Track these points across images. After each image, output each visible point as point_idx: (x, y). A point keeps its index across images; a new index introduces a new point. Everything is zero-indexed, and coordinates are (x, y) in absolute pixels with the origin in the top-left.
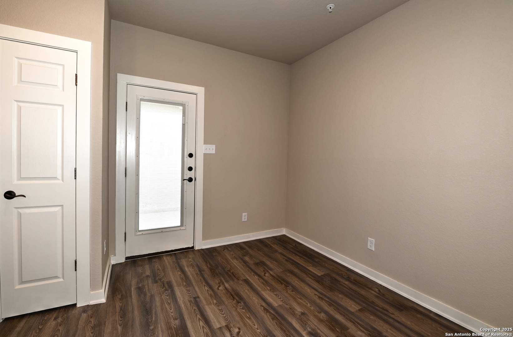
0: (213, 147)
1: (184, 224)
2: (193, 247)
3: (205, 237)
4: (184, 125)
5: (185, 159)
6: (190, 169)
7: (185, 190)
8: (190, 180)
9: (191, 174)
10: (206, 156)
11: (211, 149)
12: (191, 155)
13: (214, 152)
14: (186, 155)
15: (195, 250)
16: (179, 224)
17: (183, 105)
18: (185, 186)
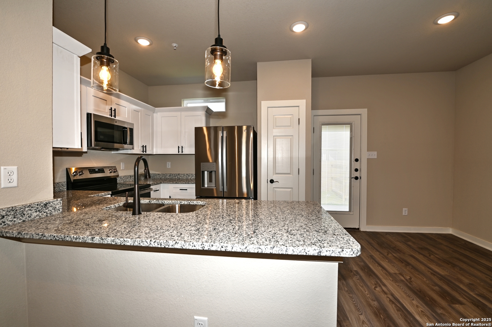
0: (376, 153)
1: (352, 210)
2: (358, 229)
3: (368, 223)
4: (351, 138)
5: (353, 163)
6: (356, 170)
7: (352, 185)
8: (356, 178)
9: (357, 174)
10: (370, 161)
11: (374, 155)
12: (357, 160)
13: (376, 157)
14: (353, 160)
15: (360, 231)
16: (348, 210)
17: (350, 124)
18: (353, 183)
